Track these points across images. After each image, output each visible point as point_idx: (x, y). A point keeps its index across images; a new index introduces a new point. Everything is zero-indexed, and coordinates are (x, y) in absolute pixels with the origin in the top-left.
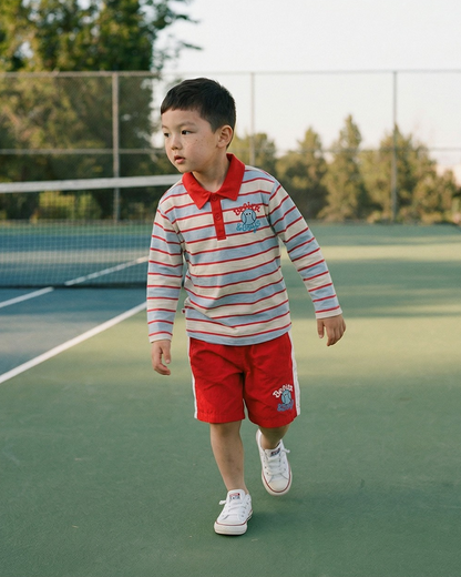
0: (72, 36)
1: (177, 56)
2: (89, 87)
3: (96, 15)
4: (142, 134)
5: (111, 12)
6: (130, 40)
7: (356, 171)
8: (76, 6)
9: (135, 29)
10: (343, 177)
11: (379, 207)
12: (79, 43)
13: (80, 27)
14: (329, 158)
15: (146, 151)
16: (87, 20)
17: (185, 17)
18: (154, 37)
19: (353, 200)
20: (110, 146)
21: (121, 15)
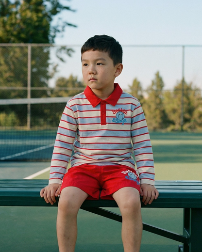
0: (5, 18)
1: (63, 30)
2: (15, 52)
3: (19, 7)
4: (43, 79)
5: (28, 5)
6: (37, 21)
7: (161, 103)
8: (8, 2)
9: (40, 15)
10: (153, 106)
11: (173, 123)
12: (9, 22)
13: (10, 14)
14: (146, 96)
15: (45, 88)
16: (14, 10)
17: (67, 8)
18: (51, 20)
19: (158, 119)
20: (26, 85)
21: (33, 7)
